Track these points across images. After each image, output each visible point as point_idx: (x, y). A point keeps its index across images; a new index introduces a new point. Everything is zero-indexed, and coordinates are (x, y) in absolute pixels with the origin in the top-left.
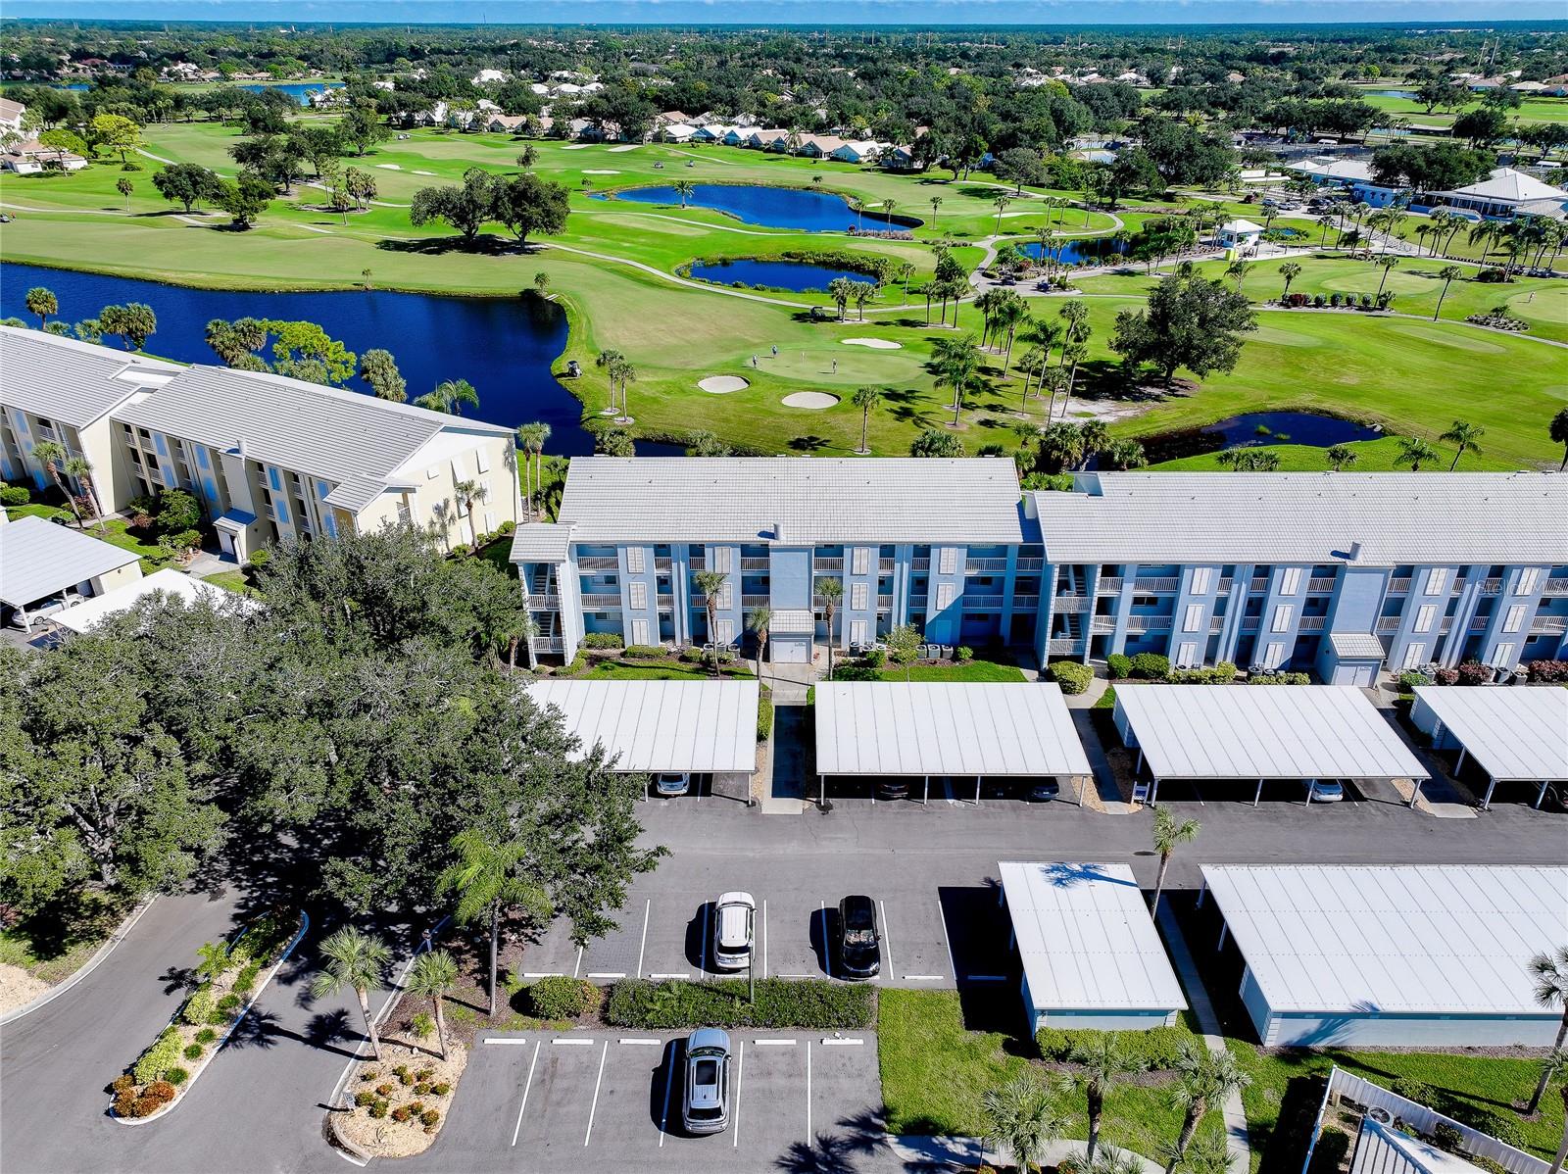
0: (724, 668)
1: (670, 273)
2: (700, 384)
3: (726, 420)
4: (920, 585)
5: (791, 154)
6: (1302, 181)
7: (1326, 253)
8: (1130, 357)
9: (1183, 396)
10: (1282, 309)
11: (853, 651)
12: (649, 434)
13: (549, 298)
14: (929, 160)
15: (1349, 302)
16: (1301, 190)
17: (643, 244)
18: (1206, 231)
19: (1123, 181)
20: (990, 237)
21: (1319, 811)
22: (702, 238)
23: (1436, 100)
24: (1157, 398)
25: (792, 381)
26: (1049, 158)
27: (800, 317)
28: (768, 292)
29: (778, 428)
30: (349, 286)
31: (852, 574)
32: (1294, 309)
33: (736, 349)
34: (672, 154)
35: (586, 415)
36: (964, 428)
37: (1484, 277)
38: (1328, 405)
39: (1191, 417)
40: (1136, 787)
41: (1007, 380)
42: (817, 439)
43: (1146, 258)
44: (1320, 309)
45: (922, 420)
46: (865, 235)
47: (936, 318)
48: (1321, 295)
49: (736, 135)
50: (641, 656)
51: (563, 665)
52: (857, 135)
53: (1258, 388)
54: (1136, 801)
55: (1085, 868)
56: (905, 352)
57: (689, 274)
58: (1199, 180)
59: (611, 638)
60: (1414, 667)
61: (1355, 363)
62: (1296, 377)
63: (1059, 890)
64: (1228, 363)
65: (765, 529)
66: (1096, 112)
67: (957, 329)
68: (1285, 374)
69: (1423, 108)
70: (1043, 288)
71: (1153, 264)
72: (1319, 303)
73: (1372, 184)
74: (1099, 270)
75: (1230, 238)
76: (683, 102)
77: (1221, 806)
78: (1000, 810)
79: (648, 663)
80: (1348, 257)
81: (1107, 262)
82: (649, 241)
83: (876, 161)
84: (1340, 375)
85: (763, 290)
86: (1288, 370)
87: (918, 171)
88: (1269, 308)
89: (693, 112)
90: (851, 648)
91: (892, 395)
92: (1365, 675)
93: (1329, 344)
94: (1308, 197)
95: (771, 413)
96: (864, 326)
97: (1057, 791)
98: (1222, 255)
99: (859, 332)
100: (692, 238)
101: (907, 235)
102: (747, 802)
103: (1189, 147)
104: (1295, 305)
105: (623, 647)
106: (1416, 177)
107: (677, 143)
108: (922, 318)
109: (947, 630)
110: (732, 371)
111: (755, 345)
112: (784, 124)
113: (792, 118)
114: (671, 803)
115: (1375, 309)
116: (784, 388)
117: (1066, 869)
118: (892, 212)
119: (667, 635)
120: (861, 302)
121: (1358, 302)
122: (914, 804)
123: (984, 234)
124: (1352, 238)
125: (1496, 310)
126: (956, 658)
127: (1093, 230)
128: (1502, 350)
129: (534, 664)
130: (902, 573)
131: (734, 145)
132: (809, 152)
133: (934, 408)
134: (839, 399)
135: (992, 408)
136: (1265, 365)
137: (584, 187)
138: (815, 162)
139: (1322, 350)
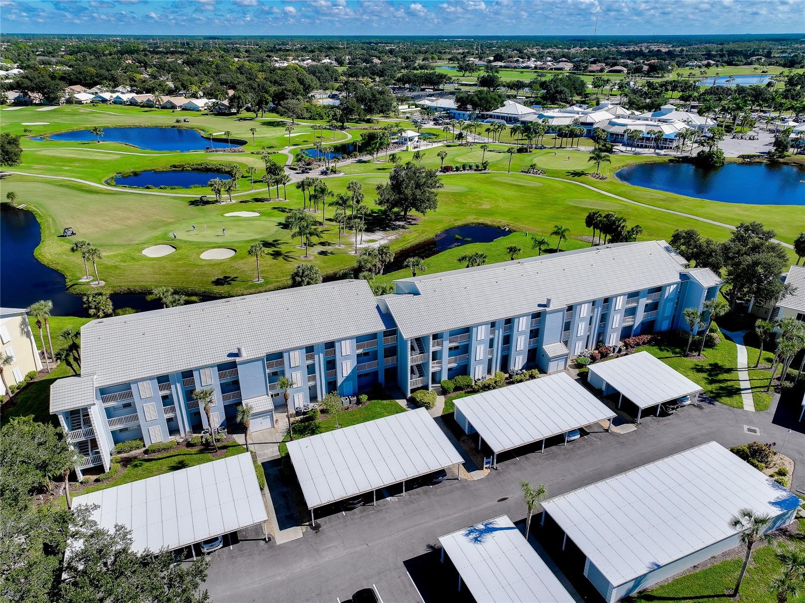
0: (219, 445)
1: (102, 184)
2: (144, 252)
3: (168, 274)
4: (331, 365)
5: (158, 108)
6: (426, 110)
7: (449, 144)
8: (388, 207)
9: (415, 224)
11: (298, 413)
12: (117, 290)
13: (20, 207)
14: (239, 107)
15: (470, 167)
16: (428, 114)
17: (78, 167)
18: (393, 137)
19: (347, 114)
20: (286, 147)
21: (572, 446)
22: (117, 160)
23: (466, 70)
24: (403, 227)
25: (203, 243)
26: (304, 104)
27: (194, 203)
28: (168, 190)
29: (204, 274)
31: (290, 368)
32: (447, 173)
33: (160, 227)
34: (82, 111)
35: (69, 284)
36: (312, 258)
37: (520, 151)
38: (482, 220)
39: (423, 235)
40: (485, 460)
41: (325, 227)
42: (229, 277)
43: (371, 154)
44: (459, 172)
45: (287, 256)
46: (216, 151)
47: (274, 196)
48: (458, 165)
49: (120, 98)
50: (159, 451)
51: (104, 472)
52: (194, 96)
53: (447, 215)
54: (486, 468)
55: (486, 525)
56: (263, 218)
57: (114, 183)
58: (381, 112)
59: (134, 443)
60: (579, 354)
61: (485, 198)
62: (463, 208)
63: (478, 546)
64: (433, 205)
65: (231, 352)
66: (319, 79)
67: (287, 200)
68: (457, 207)
69: (461, 74)
70: (324, 173)
71: (375, 156)
72: (458, 169)
73: (457, 110)
74: (349, 161)
75: (406, 140)
76: (81, 80)
77: (527, 458)
78: (418, 496)
79: (165, 455)
80: (460, 145)
81: (351, 157)
82: (81, 165)
83: (209, 109)
84: (481, 204)
85: (165, 188)
86: (457, 205)
87: (234, 114)
89: (90, 86)
90: (297, 412)
91: (266, 244)
92: (562, 363)
93: (471, 190)
94: (432, 118)
95: (196, 266)
96: (234, 204)
97: (446, 475)
98: (405, 148)
99: (232, 208)
100: (110, 161)
101: (241, 150)
102: (265, 539)
103: (374, 95)
105: (144, 446)
106: (475, 106)
107: (83, 104)
108: (266, 196)
109: (351, 387)
110: (161, 241)
111: (171, 223)
112: (148, 91)
113: (153, 88)
114: (213, 557)
115: (482, 170)
116: (199, 248)
117: (476, 530)
118: (230, 137)
119: (174, 431)
120: (229, 191)
121: (474, 167)
122: (368, 507)
123: (282, 146)
124: (460, 136)
125: (531, 166)
126: (359, 402)
127: (337, 140)
128: (542, 185)
129: (81, 477)
130: (320, 360)
131: (120, 104)
132: (168, 106)
133: (291, 249)
134: (236, 251)
135: (323, 244)
137: (28, 133)
138: (173, 112)
139: (469, 193)
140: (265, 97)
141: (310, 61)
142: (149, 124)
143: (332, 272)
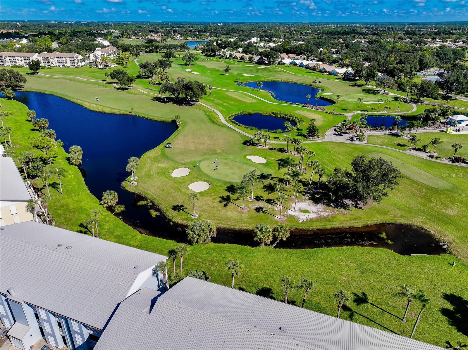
1: (225, 118)
2: (174, 171)
5: (317, 71)
9: (360, 208)
10: (450, 163)
13: (178, 124)
14: (360, 77)
17: (231, 105)
20: (355, 111)
22: (252, 103)
24: (346, 207)
25: (205, 175)
26: (404, 80)
27: (246, 142)
29: (176, 199)
30: (128, 113)
32: (457, 164)
39: (353, 221)
42: (184, 206)
43: (404, 130)
49: (303, 64)
53: (399, 209)
56: (263, 166)
57: (231, 118)
61: (461, 202)
62: (424, 206)
68: (419, 203)
70: (351, 139)
74: (384, 132)
75: (454, 122)
81: (389, 129)
83: (343, 76)
84: (447, 207)
85: (247, 128)
86: (422, 201)
88: (444, 161)
91: (231, 189)
93: (454, 189)
95: (180, 191)
96: (265, 149)
98: (445, 129)
99: (259, 152)
100: (249, 103)
101: (322, 109)
104: (458, 162)
123: (353, 110)
127: (400, 112)
131: (302, 67)
132: (323, 71)
134: (210, 188)
135: (268, 201)
136: (414, 195)
137: (238, 80)
138: (323, 75)
139: (446, 192)
140: (373, 73)
141: (462, 42)
142: (299, 82)
143: (245, 228)
